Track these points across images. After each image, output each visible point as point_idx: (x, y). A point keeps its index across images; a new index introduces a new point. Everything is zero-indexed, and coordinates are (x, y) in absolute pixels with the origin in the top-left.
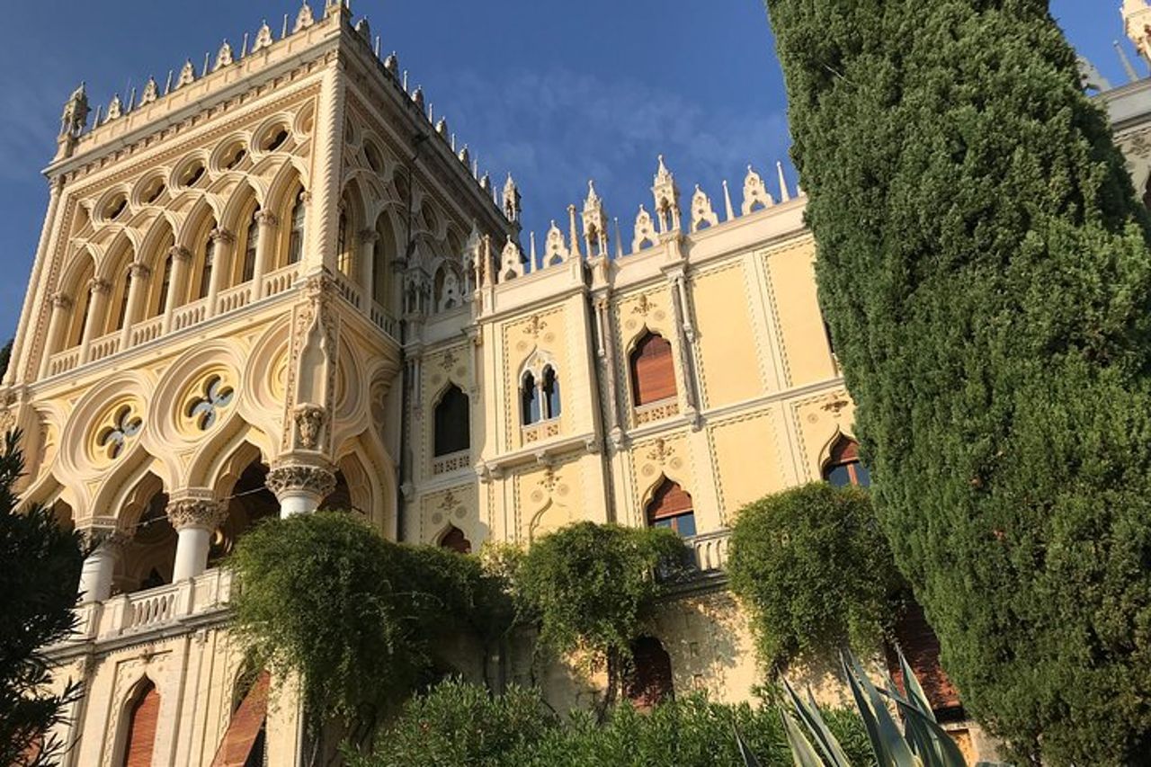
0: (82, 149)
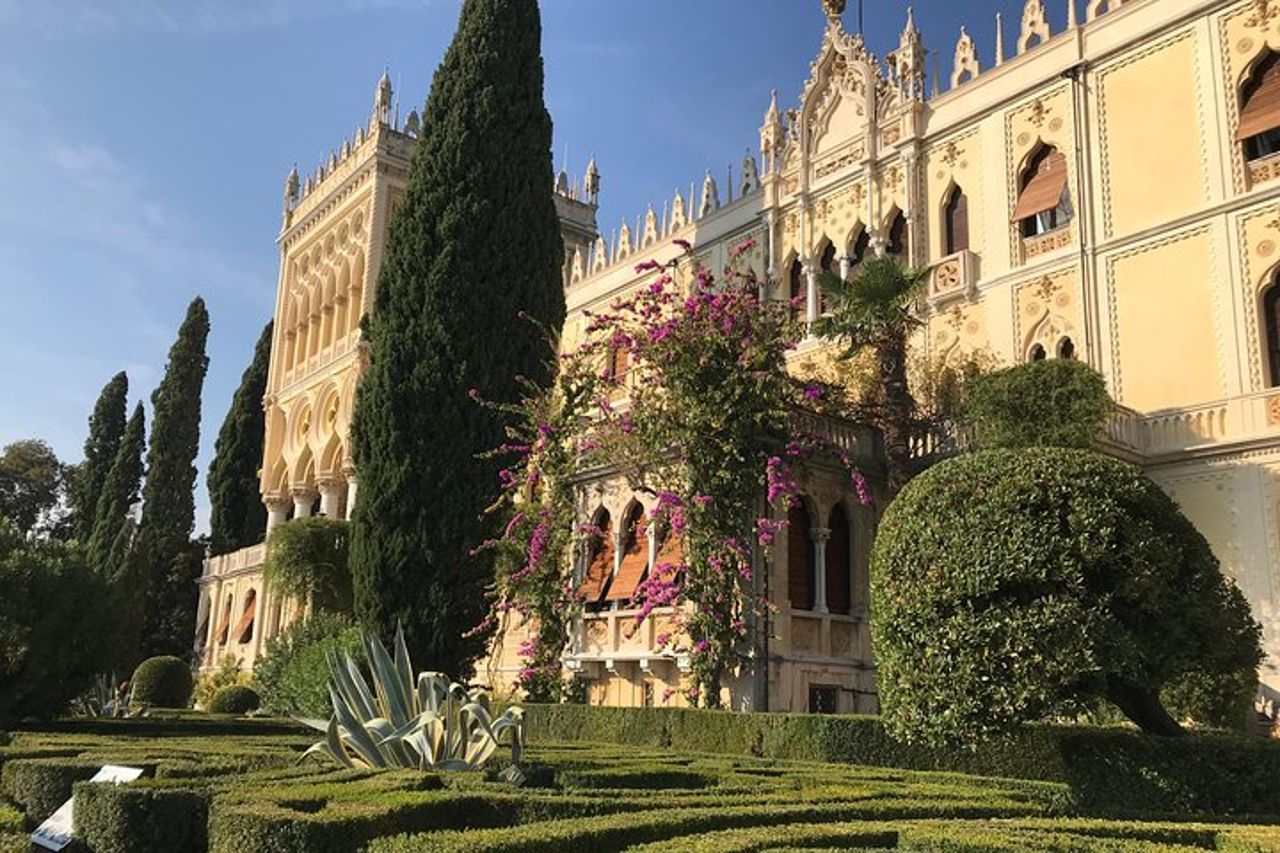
0: (295, 221)
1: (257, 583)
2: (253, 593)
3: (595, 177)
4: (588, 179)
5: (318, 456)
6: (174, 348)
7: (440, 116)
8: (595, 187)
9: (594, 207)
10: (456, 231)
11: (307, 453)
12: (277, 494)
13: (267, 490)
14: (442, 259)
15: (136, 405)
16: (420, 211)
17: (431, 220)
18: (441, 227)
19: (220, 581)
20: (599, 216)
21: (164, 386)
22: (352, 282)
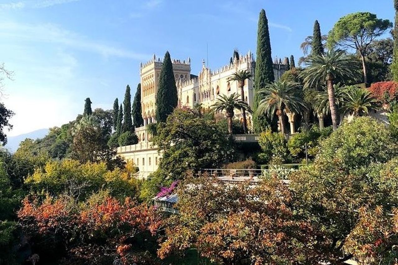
1: (144, 132)
2: (144, 133)
3: (190, 60)
4: (188, 61)
5: (151, 112)
6: (125, 94)
7: (161, 79)
8: (190, 61)
9: (190, 65)
10: (164, 94)
11: (149, 111)
12: (145, 117)
13: (143, 117)
14: (163, 97)
15: (120, 104)
16: (160, 91)
17: (161, 92)
18: (163, 93)
19: (138, 132)
20: (191, 66)
21: (125, 101)
22: (153, 85)
